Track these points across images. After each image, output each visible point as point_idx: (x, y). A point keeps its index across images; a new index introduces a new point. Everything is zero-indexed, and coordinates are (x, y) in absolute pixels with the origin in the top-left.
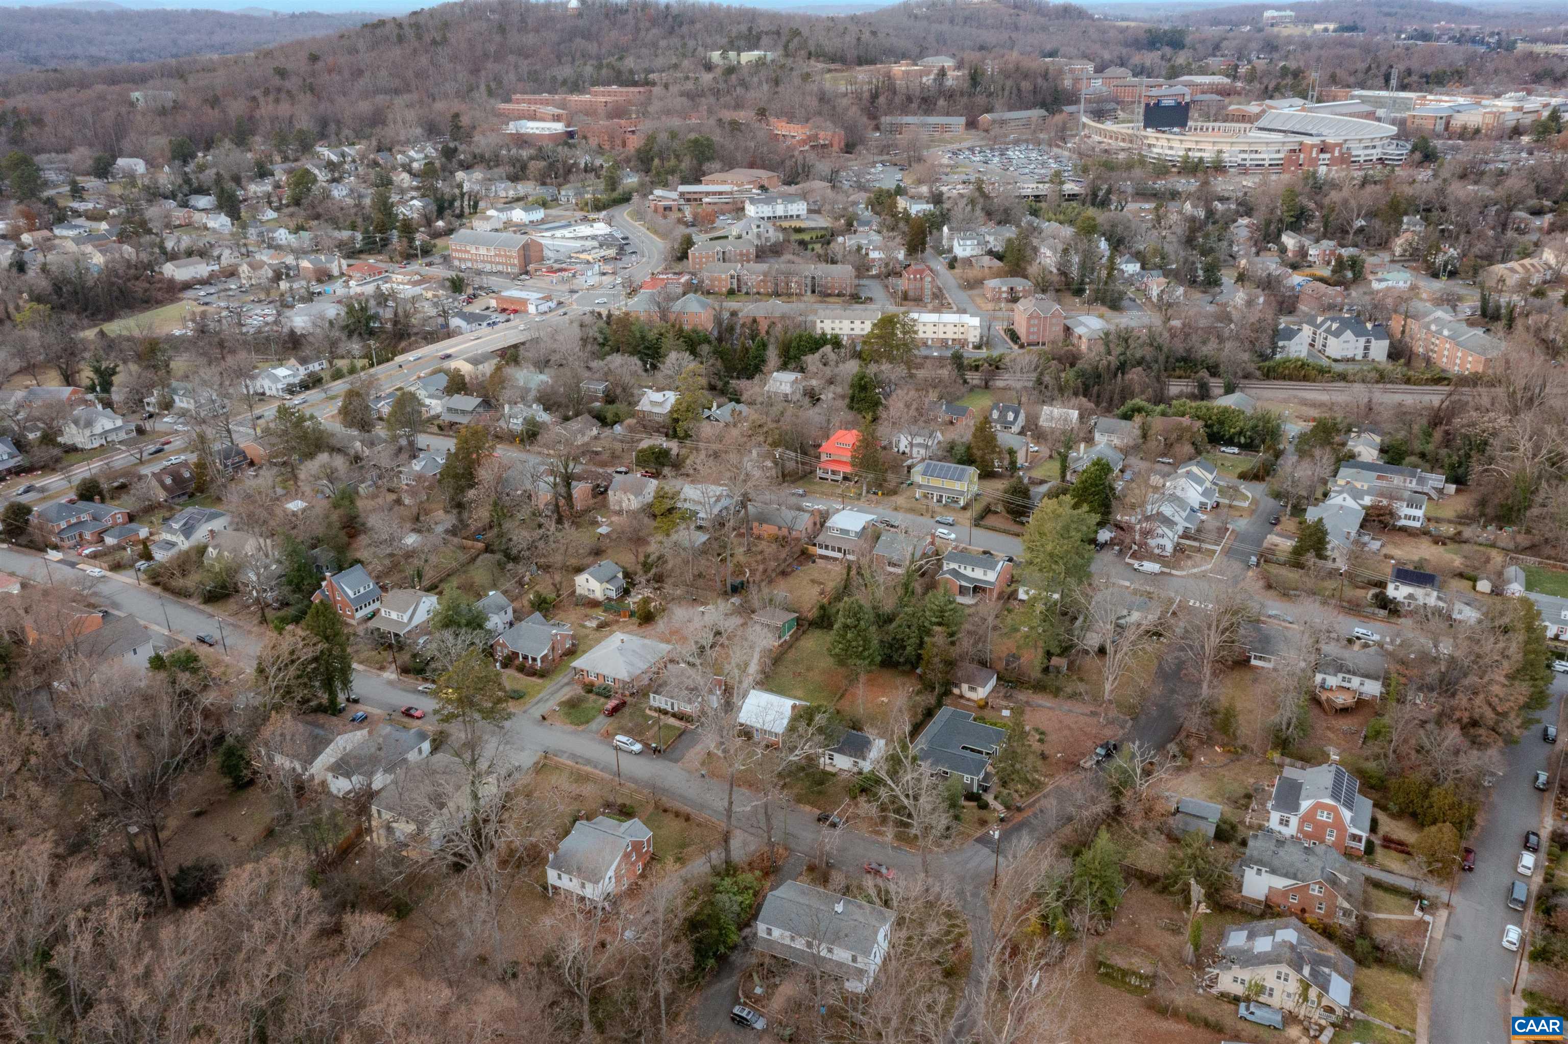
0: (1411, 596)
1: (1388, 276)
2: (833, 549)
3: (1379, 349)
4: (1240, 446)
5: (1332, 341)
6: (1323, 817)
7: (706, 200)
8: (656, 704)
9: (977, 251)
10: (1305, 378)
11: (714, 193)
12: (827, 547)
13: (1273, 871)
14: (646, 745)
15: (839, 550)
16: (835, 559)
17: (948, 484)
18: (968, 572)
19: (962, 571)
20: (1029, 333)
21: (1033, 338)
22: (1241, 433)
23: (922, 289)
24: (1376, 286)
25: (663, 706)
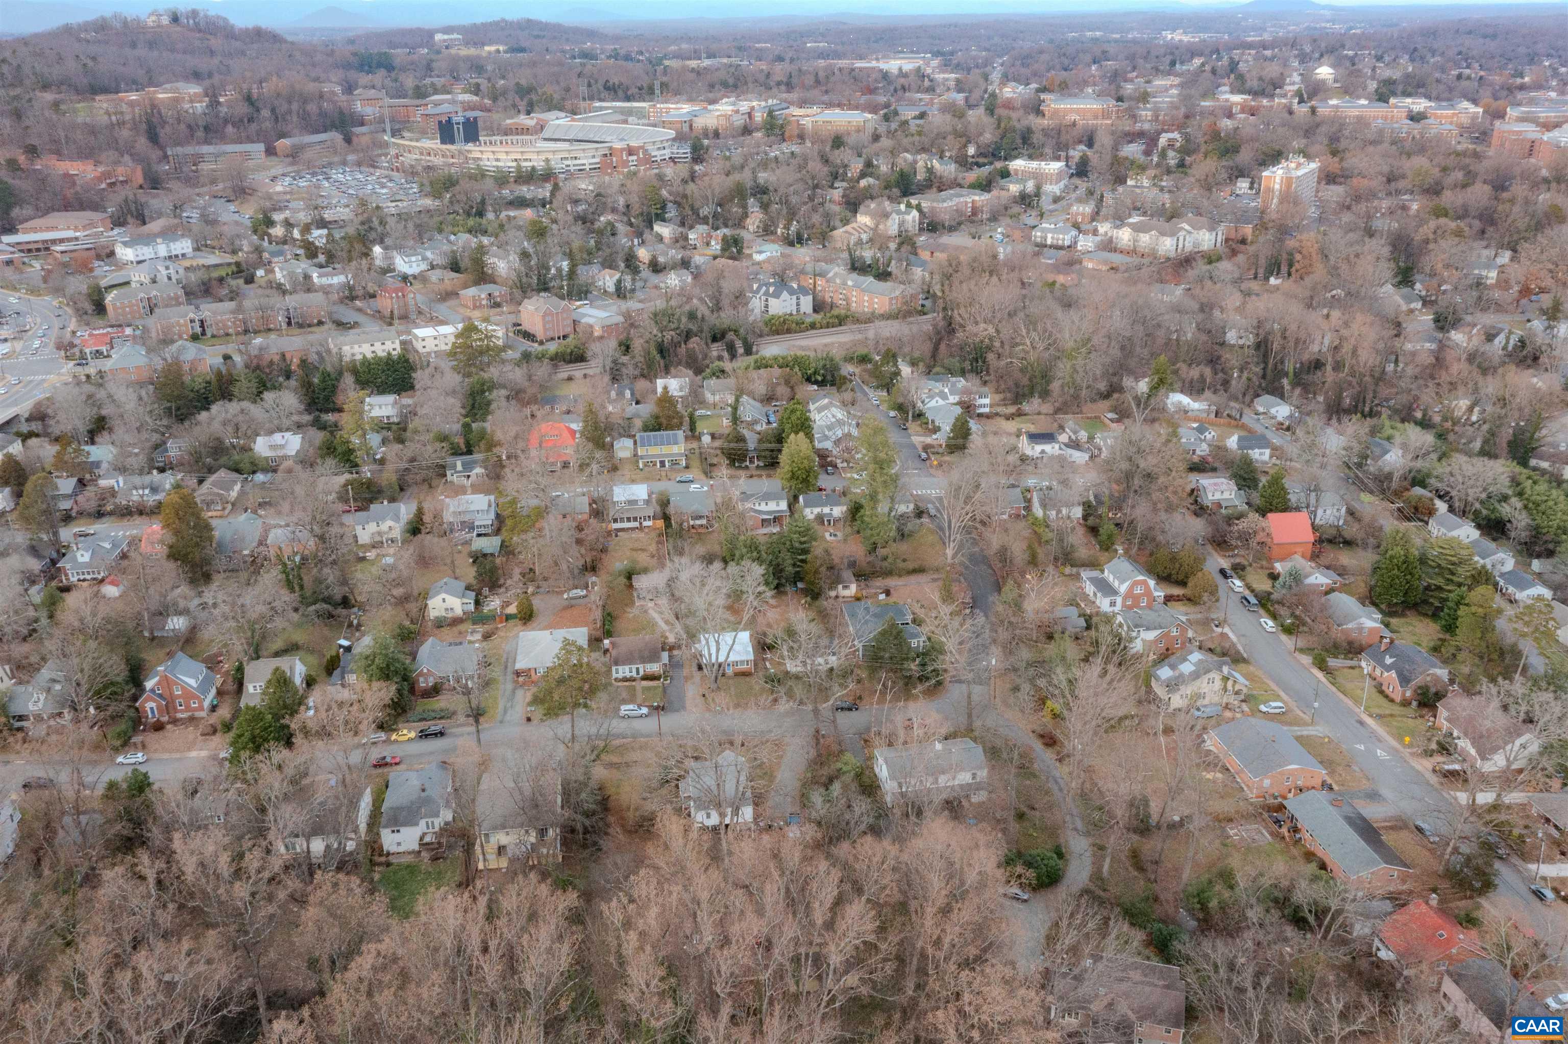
0: (1043, 452)
1: (764, 248)
2: (629, 520)
3: (807, 303)
4: (816, 382)
5: (772, 302)
6: (1138, 591)
7: (59, 248)
8: (620, 676)
9: (424, 266)
10: (789, 331)
11: (69, 240)
12: (622, 520)
13: (1148, 629)
14: (650, 707)
15: (635, 519)
16: (633, 529)
17: (665, 450)
18: (763, 507)
19: (757, 507)
20: (545, 329)
21: (550, 334)
22: (815, 373)
23: (406, 305)
24: (758, 257)
25: (628, 675)
